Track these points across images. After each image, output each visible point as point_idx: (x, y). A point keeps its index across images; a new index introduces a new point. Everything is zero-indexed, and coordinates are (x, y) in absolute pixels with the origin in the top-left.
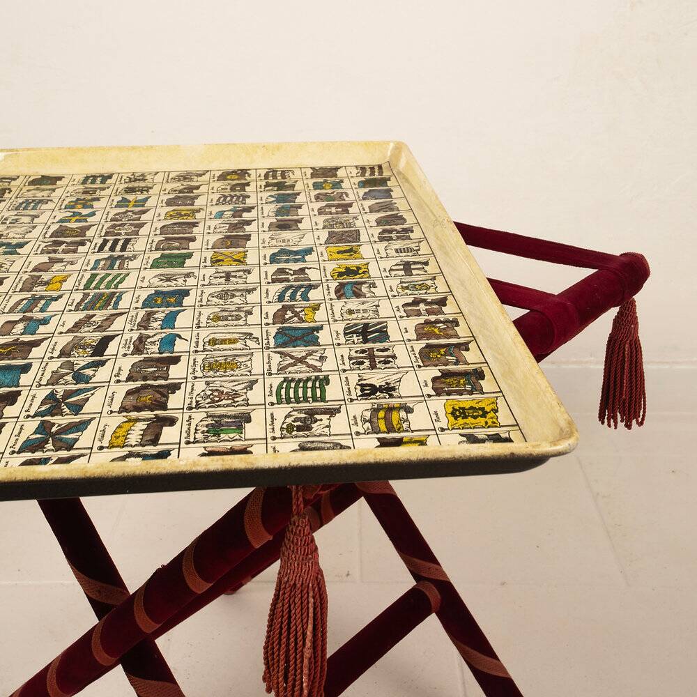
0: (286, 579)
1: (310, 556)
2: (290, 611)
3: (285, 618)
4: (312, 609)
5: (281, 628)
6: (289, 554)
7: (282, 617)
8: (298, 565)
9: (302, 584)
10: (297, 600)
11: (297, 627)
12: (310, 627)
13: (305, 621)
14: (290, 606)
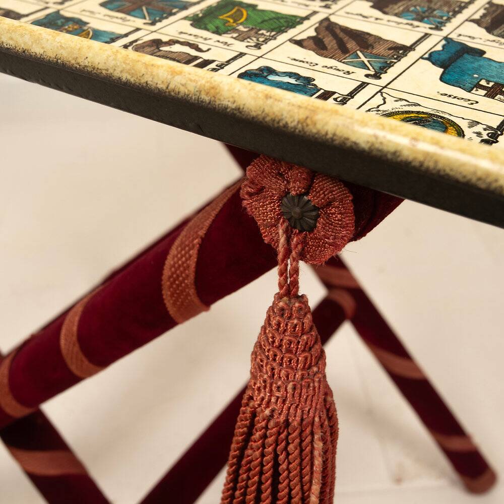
0: (267, 412)
1: (315, 369)
2: (276, 465)
3: (268, 475)
4: (320, 459)
5: (259, 491)
6: (273, 369)
7: (261, 473)
8: (294, 388)
9: (302, 420)
10: (291, 447)
11: (291, 490)
12: (316, 488)
13: (307, 478)
14: (276, 456)
